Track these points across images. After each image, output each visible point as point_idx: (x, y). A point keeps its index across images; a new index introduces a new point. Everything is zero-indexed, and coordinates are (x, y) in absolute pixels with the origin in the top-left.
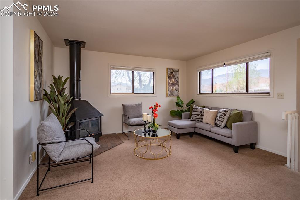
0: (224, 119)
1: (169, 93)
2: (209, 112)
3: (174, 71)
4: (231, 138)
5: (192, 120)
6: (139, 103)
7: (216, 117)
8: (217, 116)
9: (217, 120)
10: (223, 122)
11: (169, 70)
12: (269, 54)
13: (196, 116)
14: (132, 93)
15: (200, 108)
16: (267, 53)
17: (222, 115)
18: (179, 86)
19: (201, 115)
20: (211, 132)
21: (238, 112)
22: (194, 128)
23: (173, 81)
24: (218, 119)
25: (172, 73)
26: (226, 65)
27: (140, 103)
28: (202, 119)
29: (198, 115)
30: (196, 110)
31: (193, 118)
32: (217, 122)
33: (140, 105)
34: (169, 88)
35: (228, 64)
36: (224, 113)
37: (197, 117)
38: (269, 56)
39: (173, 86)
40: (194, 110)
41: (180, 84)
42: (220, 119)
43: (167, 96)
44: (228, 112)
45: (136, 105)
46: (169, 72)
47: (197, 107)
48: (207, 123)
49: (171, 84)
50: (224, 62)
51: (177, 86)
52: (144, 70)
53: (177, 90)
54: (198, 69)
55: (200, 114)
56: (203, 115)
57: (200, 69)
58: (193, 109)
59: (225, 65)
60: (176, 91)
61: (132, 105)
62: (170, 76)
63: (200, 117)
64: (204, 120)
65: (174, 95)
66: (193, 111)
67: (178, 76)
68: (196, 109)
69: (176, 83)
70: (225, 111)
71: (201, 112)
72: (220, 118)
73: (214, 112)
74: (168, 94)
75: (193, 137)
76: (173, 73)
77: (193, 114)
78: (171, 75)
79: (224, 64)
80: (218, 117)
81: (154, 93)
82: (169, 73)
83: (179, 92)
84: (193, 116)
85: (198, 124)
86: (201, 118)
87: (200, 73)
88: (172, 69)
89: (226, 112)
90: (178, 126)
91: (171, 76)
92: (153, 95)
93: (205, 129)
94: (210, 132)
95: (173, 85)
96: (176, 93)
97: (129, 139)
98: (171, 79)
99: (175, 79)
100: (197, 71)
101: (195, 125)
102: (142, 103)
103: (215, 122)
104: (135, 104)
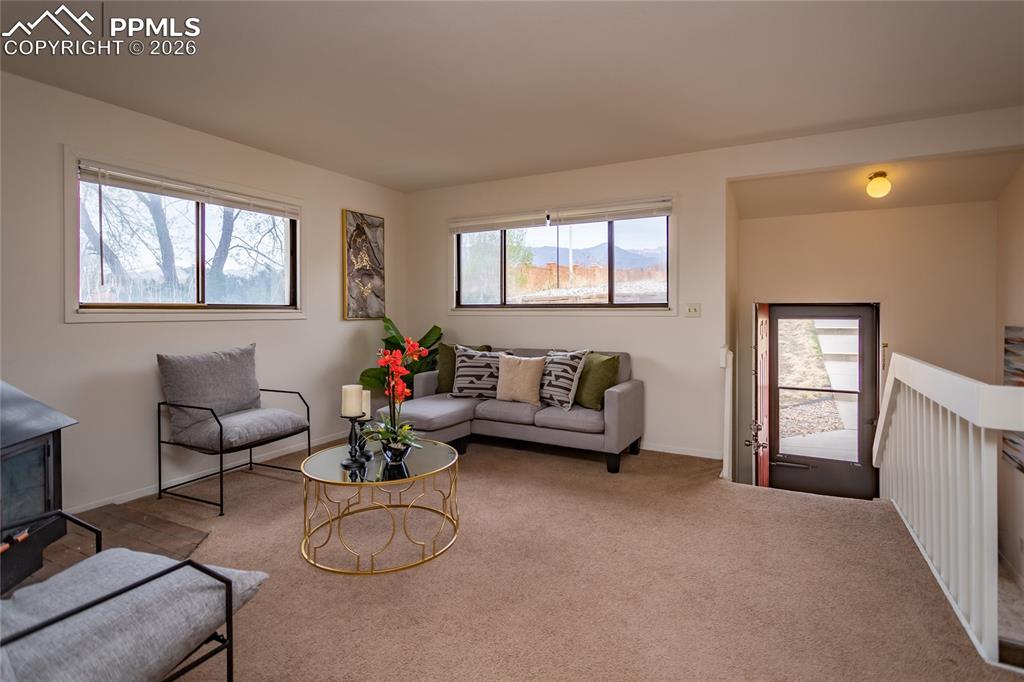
0: (572, 380)
1: (353, 305)
2: (520, 362)
3: (369, 225)
4: (603, 432)
5: (459, 394)
6: (243, 347)
7: (542, 379)
8: (544, 375)
9: (550, 385)
10: (569, 390)
11: (350, 215)
12: (669, 204)
13: (472, 382)
14: (195, 302)
15: (480, 353)
16: (664, 201)
17: (565, 371)
18: (383, 278)
19: (489, 377)
20: (534, 425)
21: (607, 358)
22: (471, 420)
23: (364, 261)
24: (554, 383)
25: (360, 230)
26: (552, 221)
27: (245, 345)
28: (494, 388)
29: (479, 378)
30: (469, 362)
31: (461, 389)
32: (548, 391)
33: (248, 354)
34: (353, 284)
35: (560, 220)
36: (568, 362)
37: (478, 384)
38: (666, 211)
39: (365, 279)
40: (463, 361)
41: (387, 273)
42: (562, 382)
43: (344, 318)
44: (580, 359)
45: (230, 355)
46: (351, 225)
47: (471, 352)
48: (514, 401)
49: (358, 270)
50: (547, 213)
51: (377, 281)
52: (255, 206)
53: (379, 294)
54: (453, 226)
55: (486, 372)
56: (497, 377)
57: (462, 224)
58: (459, 360)
59: (548, 222)
60: (373, 296)
61: (211, 357)
62: (355, 241)
63: (486, 382)
64: (500, 393)
65: (370, 312)
66: (458, 365)
67: (380, 241)
68: (471, 357)
69: (374, 269)
70: (573, 358)
71: (488, 366)
72: (561, 380)
73: (537, 361)
74: (349, 310)
75: (468, 453)
76: (366, 229)
77: (459, 376)
78: (360, 236)
79: (548, 217)
80: (553, 378)
81: (293, 303)
82: (352, 229)
83: (383, 300)
84: (459, 383)
85: (484, 408)
86: (489, 387)
87: (459, 237)
88: (361, 214)
89: (577, 360)
90: (429, 421)
91: (359, 240)
92: (291, 314)
93: (514, 419)
94: (533, 427)
95: (365, 274)
96: (374, 305)
97: (222, 514)
98: (357, 251)
99: (371, 252)
100: (452, 231)
101: (474, 410)
102: (254, 345)
103: (540, 393)
104: (225, 355)
